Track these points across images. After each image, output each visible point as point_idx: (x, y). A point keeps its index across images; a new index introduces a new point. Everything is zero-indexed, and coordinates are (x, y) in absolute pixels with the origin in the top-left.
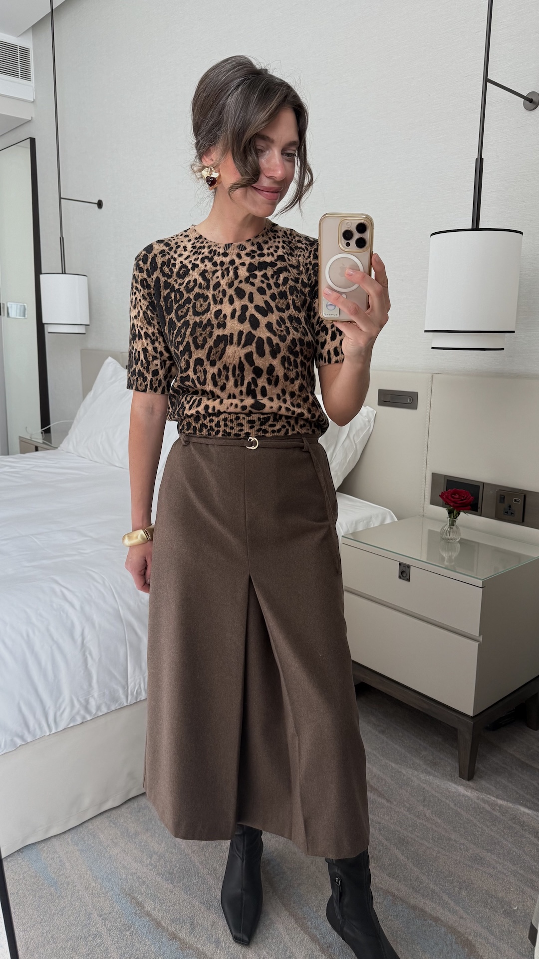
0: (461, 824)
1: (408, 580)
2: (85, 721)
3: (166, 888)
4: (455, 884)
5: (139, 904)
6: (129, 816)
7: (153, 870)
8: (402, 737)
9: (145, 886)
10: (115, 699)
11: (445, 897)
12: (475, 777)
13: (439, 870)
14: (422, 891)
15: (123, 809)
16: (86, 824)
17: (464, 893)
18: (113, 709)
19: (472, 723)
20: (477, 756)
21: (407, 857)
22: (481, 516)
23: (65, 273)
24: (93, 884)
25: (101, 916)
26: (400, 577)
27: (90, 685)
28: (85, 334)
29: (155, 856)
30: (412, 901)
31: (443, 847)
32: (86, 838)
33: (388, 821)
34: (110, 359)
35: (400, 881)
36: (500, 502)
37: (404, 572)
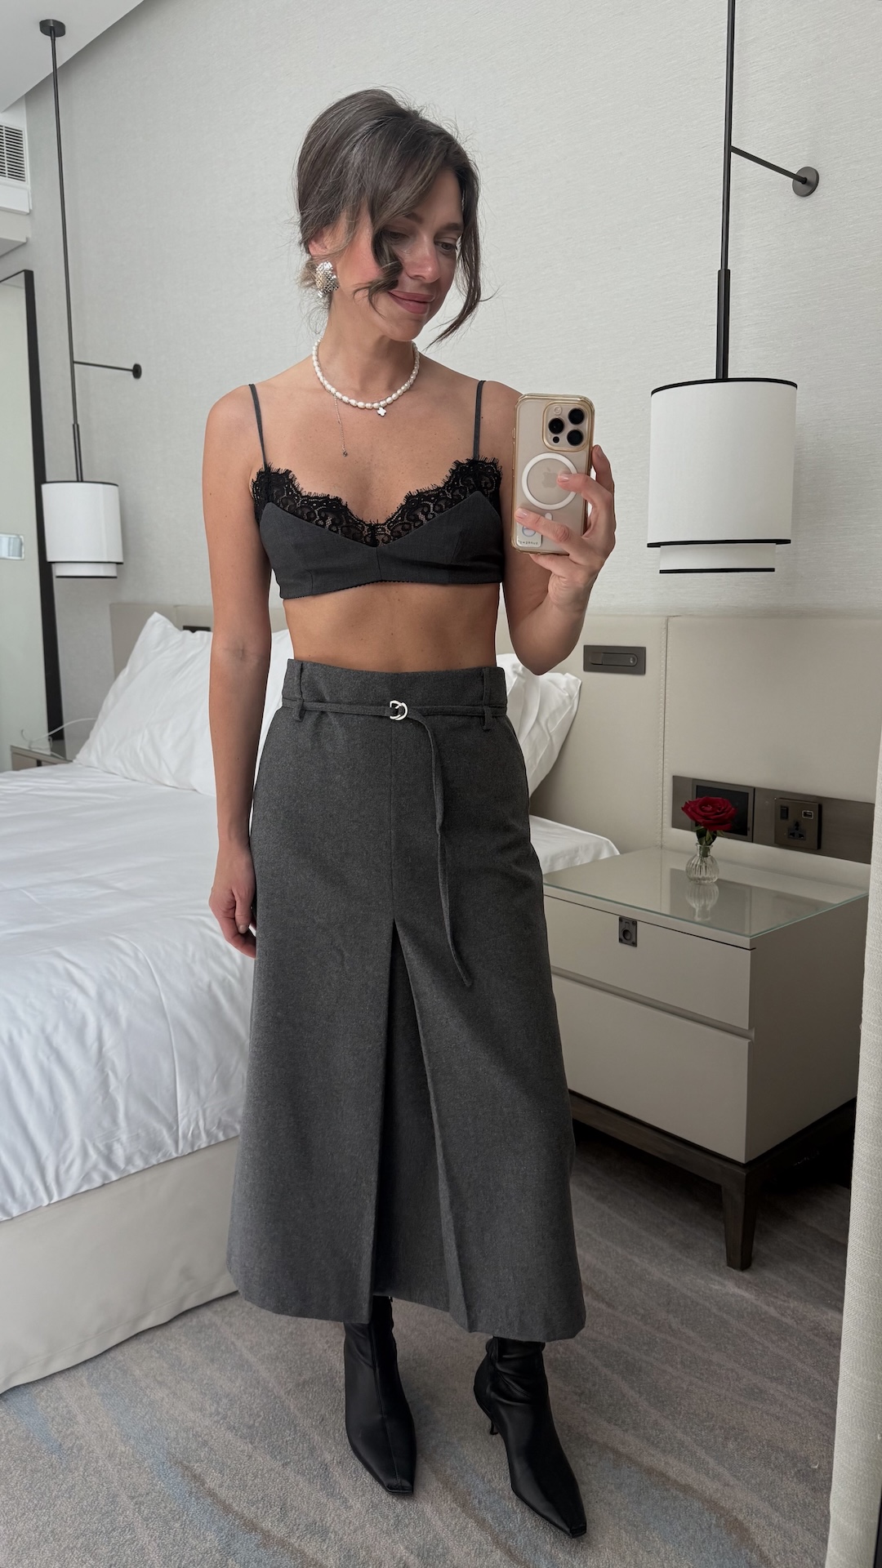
0: (729, 1339)
1: (634, 944)
2: (106, 1182)
3: (243, 1451)
4: (717, 1432)
5: (195, 1477)
6: (183, 1339)
7: (222, 1422)
8: (635, 1206)
9: (206, 1449)
10: (155, 1146)
11: (702, 1453)
12: (754, 1265)
13: (692, 1411)
14: (662, 1445)
15: (174, 1329)
16: (112, 1354)
17: (731, 1445)
18: (155, 1162)
19: (745, 1174)
20: (756, 1233)
21: (639, 1392)
22: (752, 842)
23: (82, 481)
24: (122, 1448)
25: (133, 1498)
26: (620, 940)
27: (115, 1121)
28: (115, 577)
29: (225, 1401)
30: (646, 1460)
31: (698, 1375)
32: (112, 1376)
33: (610, 1337)
34: (156, 616)
35: (627, 1430)
36: (782, 818)
37: (628, 932)
